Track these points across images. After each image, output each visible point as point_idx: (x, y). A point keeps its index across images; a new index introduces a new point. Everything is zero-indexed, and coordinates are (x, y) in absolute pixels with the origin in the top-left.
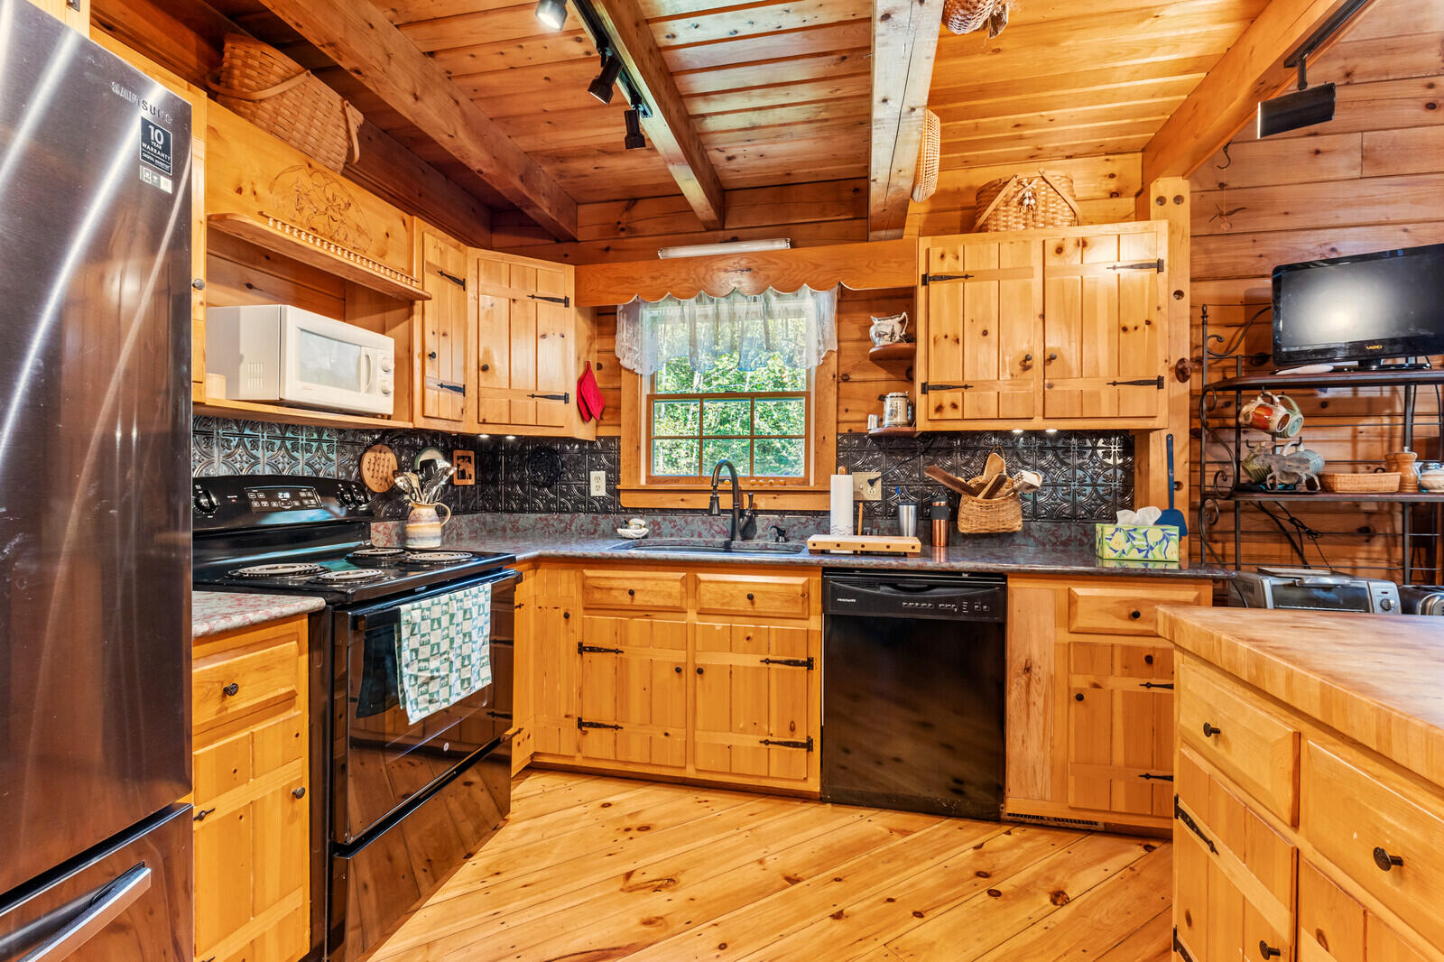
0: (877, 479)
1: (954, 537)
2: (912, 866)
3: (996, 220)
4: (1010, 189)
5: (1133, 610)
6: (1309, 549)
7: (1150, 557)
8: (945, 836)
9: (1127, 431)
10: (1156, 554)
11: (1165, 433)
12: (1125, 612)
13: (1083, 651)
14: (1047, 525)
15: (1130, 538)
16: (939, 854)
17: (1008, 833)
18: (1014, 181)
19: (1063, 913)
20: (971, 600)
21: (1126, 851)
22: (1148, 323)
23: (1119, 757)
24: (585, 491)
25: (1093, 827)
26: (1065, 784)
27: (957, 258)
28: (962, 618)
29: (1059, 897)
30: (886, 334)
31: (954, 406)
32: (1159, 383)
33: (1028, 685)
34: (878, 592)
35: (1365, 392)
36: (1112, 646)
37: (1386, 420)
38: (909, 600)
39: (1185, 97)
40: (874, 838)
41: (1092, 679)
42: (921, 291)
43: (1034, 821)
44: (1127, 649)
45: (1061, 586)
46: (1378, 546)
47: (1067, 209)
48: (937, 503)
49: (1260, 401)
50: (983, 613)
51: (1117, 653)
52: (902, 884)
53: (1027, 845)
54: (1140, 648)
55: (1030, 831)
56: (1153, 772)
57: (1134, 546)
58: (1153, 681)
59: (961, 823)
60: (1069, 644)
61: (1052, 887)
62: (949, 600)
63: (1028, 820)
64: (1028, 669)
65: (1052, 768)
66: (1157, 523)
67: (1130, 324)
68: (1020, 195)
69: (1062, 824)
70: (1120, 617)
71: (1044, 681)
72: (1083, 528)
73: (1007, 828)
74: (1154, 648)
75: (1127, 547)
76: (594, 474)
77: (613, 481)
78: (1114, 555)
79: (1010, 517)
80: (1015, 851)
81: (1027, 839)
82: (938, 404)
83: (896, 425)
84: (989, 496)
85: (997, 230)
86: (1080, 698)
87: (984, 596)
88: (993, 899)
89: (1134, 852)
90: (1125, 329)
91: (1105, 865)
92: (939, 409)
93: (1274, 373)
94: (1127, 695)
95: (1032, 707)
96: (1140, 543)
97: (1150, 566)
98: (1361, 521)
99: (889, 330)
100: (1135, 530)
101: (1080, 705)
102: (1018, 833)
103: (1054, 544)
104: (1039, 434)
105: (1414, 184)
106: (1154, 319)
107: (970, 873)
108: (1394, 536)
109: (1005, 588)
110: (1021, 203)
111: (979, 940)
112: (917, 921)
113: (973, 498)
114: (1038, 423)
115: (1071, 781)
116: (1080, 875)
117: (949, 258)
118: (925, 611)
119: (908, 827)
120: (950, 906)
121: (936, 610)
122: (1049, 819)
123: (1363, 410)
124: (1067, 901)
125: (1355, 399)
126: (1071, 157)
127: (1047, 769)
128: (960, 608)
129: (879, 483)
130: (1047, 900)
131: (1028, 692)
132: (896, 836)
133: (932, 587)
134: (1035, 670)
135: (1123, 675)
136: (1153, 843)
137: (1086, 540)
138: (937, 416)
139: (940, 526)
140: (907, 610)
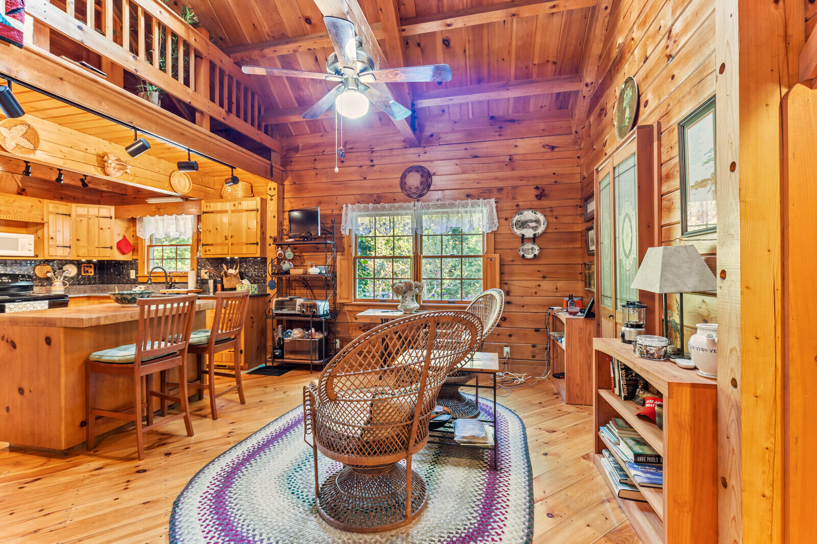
1: (223, 289)
24: (129, 277)
31: (209, 250)
32: (257, 244)
42: (202, 216)
48: (218, 279)
76: (131, 271)
77: (137, 273)
90: (249, 228)
92: (206, 251)
113: (224, 278)
114: (230, 255)
117: (208, 207)
129: (208, 273)
138: (205, 254)
139: (219, 286)
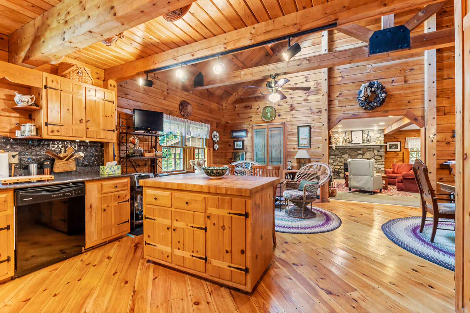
0: (16, 155)
1: (53, 173)
2: (66, 275)
3: (69, 75)
4: (74, 68)
5: (116, 186)
6: (138, 169)
7: (115, 173)
8: (69, 264)
9: (102, 142)
10: (116, 172)
11: (112, 143)
12: (114, 186)
13: (104, 198)
14: (82, 168)
15: (110, 169)
16: (72, 267)
17: (86, 254)
18: (75, 66)
19: (112, 260)
20: (75, 190)
21: (115, 244)
22: (111, 116)
23: (113, 222)
25: (106, 243)
26: (101, 234)
27: (58, 84)
28: (73, 196)
29: (109, 258)
30: (25, 101)
31: (58, 131)
32: (114, 131)
33: (91, 211)
34: (42, 194)
35: (145, 137)
36: (111, 195)
37: (148, 143)
38: (54, 194)
39: (119, 64)
40: (47, 276)
41: (107, 205)
42: (44, 91)
43: (91, 248)
44: (114, 195)
45: (99, 183)
46: (147, 167)
47: (90, 80)
48: (46, 163)
49: (132, 137)
50: (79, 194)
51: (112, 197)
52: (68, 278)
53: (94, 254)
54: (117, 194)
55: (91, 251)
56: (120, 223)
57: (111, 171)
58: (120, 202)
59: (71, 259)
60: (101, 198)
61: (106, 257)
62: (69, 192)
63: (90, 249)
64: (91, 207)
65: (98, 231)
66: (116, 165)
67: (107, 115)
68: (78, 71)
69: (99, 246)
70: (113, 188)
71: (95, 209)
72: (92, 168)
73: (85, 253)
74: (120, 194)
75: (110, 171)
78: (107, 174)
79: (72, 166)
80: (92, 256)
81: (92, 253)
82: (52, 130)
83: (31, 135)
84: (67, 160)
85: (69, 78)
86: (105, 210)
87: (80, 188)
88: (95, 267)
89: (117, 243)
90: (106, 116)
91: (113, 248)
92: (52, 131)
93: (134, 132)
94: (115, 206)
95: (92, 217)
96: (113, 170)
97: (115, 175)
98: (144, 163)
99: (26, 100)
100: (112, 167)
101: (104, 212)
102: (89, 253)
103: (84, 173)
104: (84, 142)
105: (151, 98)
106: (113, 115)
107: (85, 266)
108: (149, 165)
109: (85, 185)
110: (78, 73)
111: (99, 274)
112: (80, 281)
113: (61, 161)
114: (84, 139)
115: (103, 232)
116: (110, 252)
117: (55, 83)
118: (60, 197)
119: (56, 268)
120: (86, 274)
121: (64, 196)
122: (95, 246)
123: (145, 140)
124: (111, 258)
125: (143, 138)
126: (86, 63)
127: (96, 232)
128: (72, 194)
129: (17, 157)
130: (107, 260)
131: (91, 213)
132: (53, 272)
133: (62, 189)
134: (93, 206)
135: (114, 202)
136: (119, 240)
137: (92, 171)
138: (52, 134)
139: (47, 171)
140: (54, 198)
